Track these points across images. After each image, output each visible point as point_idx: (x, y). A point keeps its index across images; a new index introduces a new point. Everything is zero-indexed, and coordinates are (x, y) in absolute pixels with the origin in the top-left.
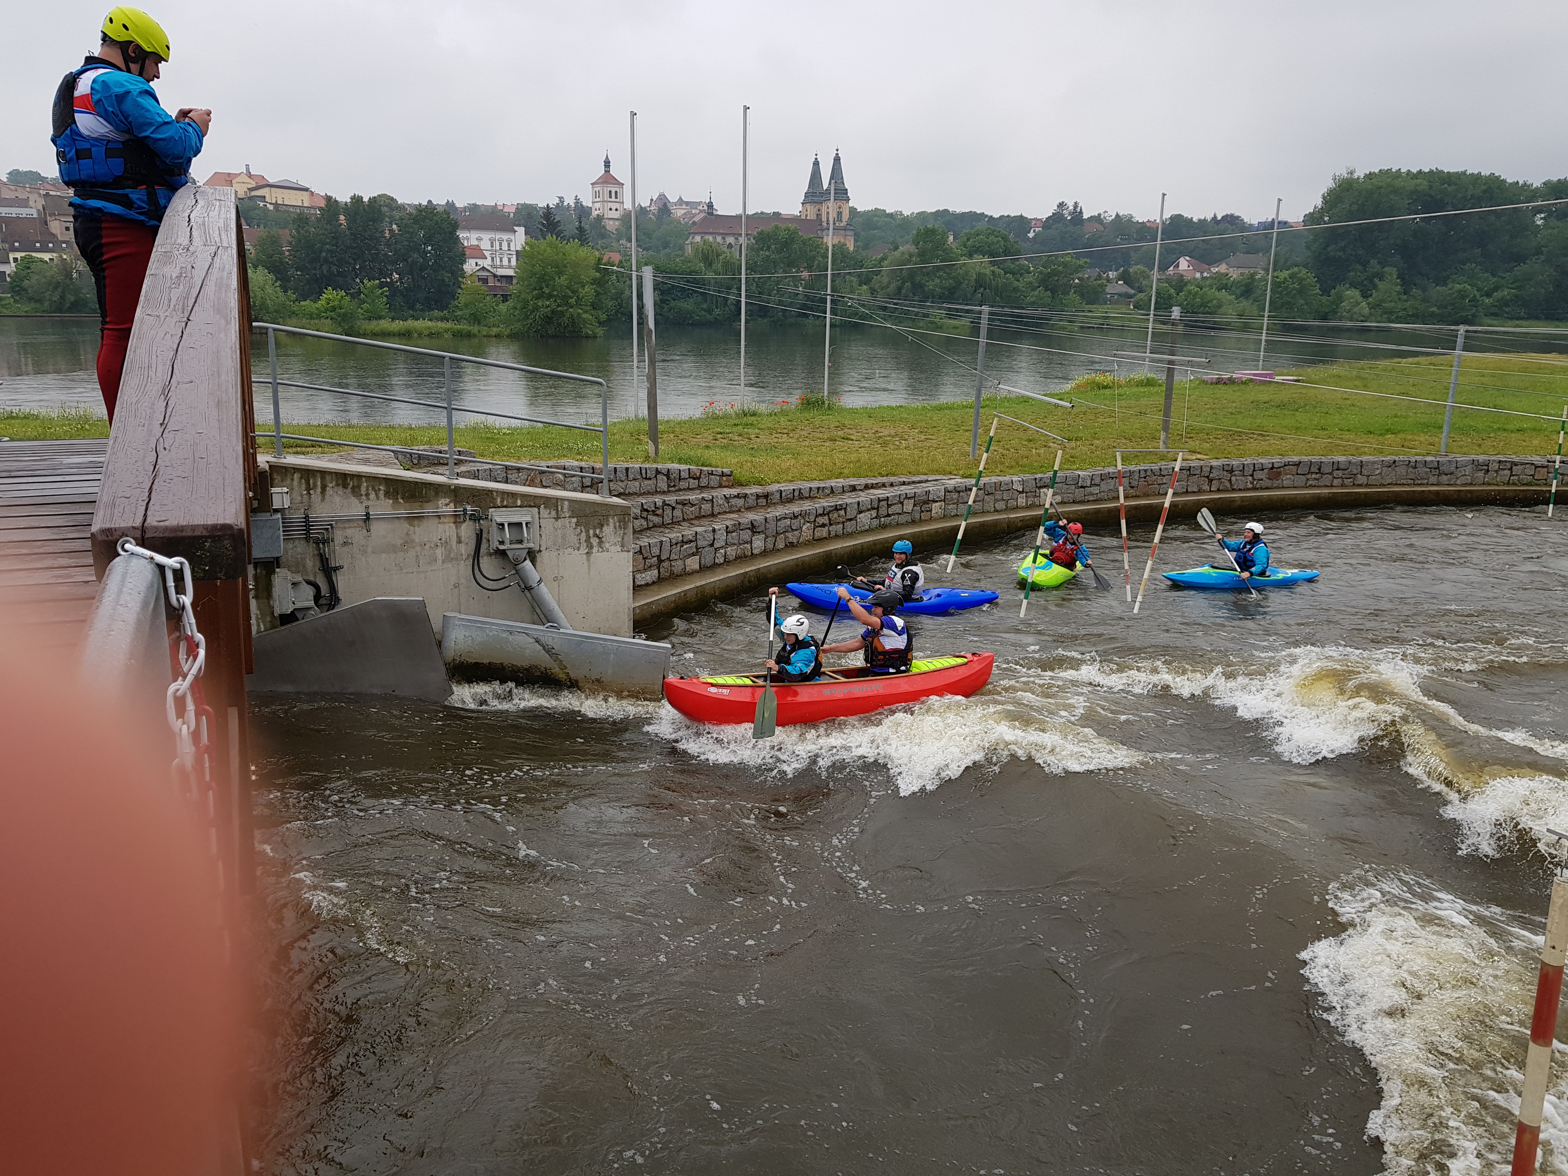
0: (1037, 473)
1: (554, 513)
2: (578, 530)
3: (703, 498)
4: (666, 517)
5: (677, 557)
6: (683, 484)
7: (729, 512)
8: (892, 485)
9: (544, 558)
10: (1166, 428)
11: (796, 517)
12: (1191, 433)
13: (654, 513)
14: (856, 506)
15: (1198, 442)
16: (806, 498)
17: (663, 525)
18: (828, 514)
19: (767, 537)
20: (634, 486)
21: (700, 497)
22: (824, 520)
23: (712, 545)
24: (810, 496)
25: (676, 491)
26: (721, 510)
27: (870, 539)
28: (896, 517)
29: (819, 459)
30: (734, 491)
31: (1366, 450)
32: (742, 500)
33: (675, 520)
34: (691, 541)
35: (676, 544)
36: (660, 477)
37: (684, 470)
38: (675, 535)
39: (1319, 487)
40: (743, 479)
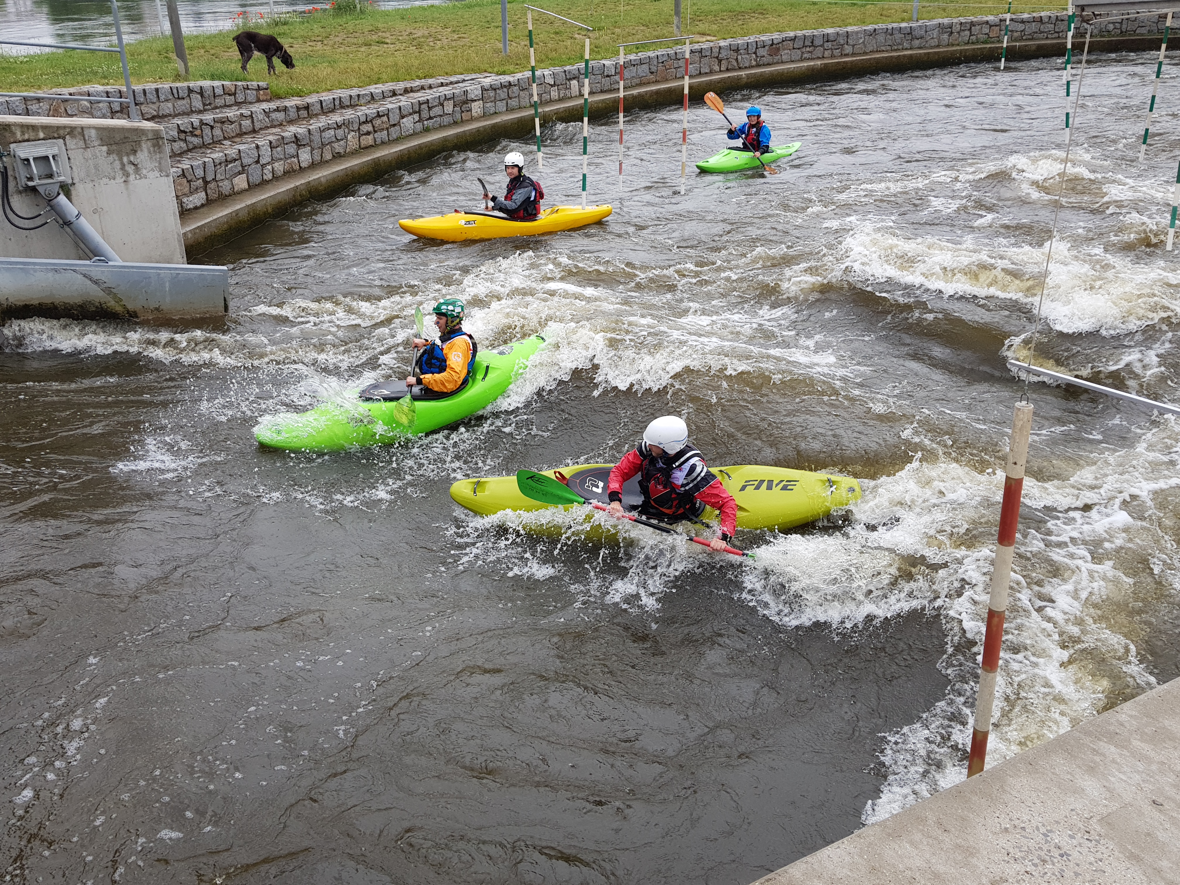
0: (565, 66)
1: (81, 143)
2: (111, 158)
3: (242, 115)
4: (205, 137)
5: (223, 178)
6: (219, 102)
7: (272, 127)
8: (430, 87)
9: (80, 191)
11: (339, 127)
13: (192, 134)
14: (398, 111)
16: (348, 106)
17: (205, 145)
18: (371, 121)
19: (313, 149)
20: (167, 108)
21: (238, 113)
22: (368, 127)
23: (257, 162)
24: (353, 104)
25: (213, 109)
26: (262, 126)
27: (416, 143)
28: (438, 119)
29: (356, 65)
30: (273, 105)
31: (851, 21)
32: (283, 113)
33: (215, 139)
34: (235, 160)
35: (220, 164)
36: (193, 96)
37: (218, 87)
38: (217, 155)
39: (812, 59)
40: (281, 92)
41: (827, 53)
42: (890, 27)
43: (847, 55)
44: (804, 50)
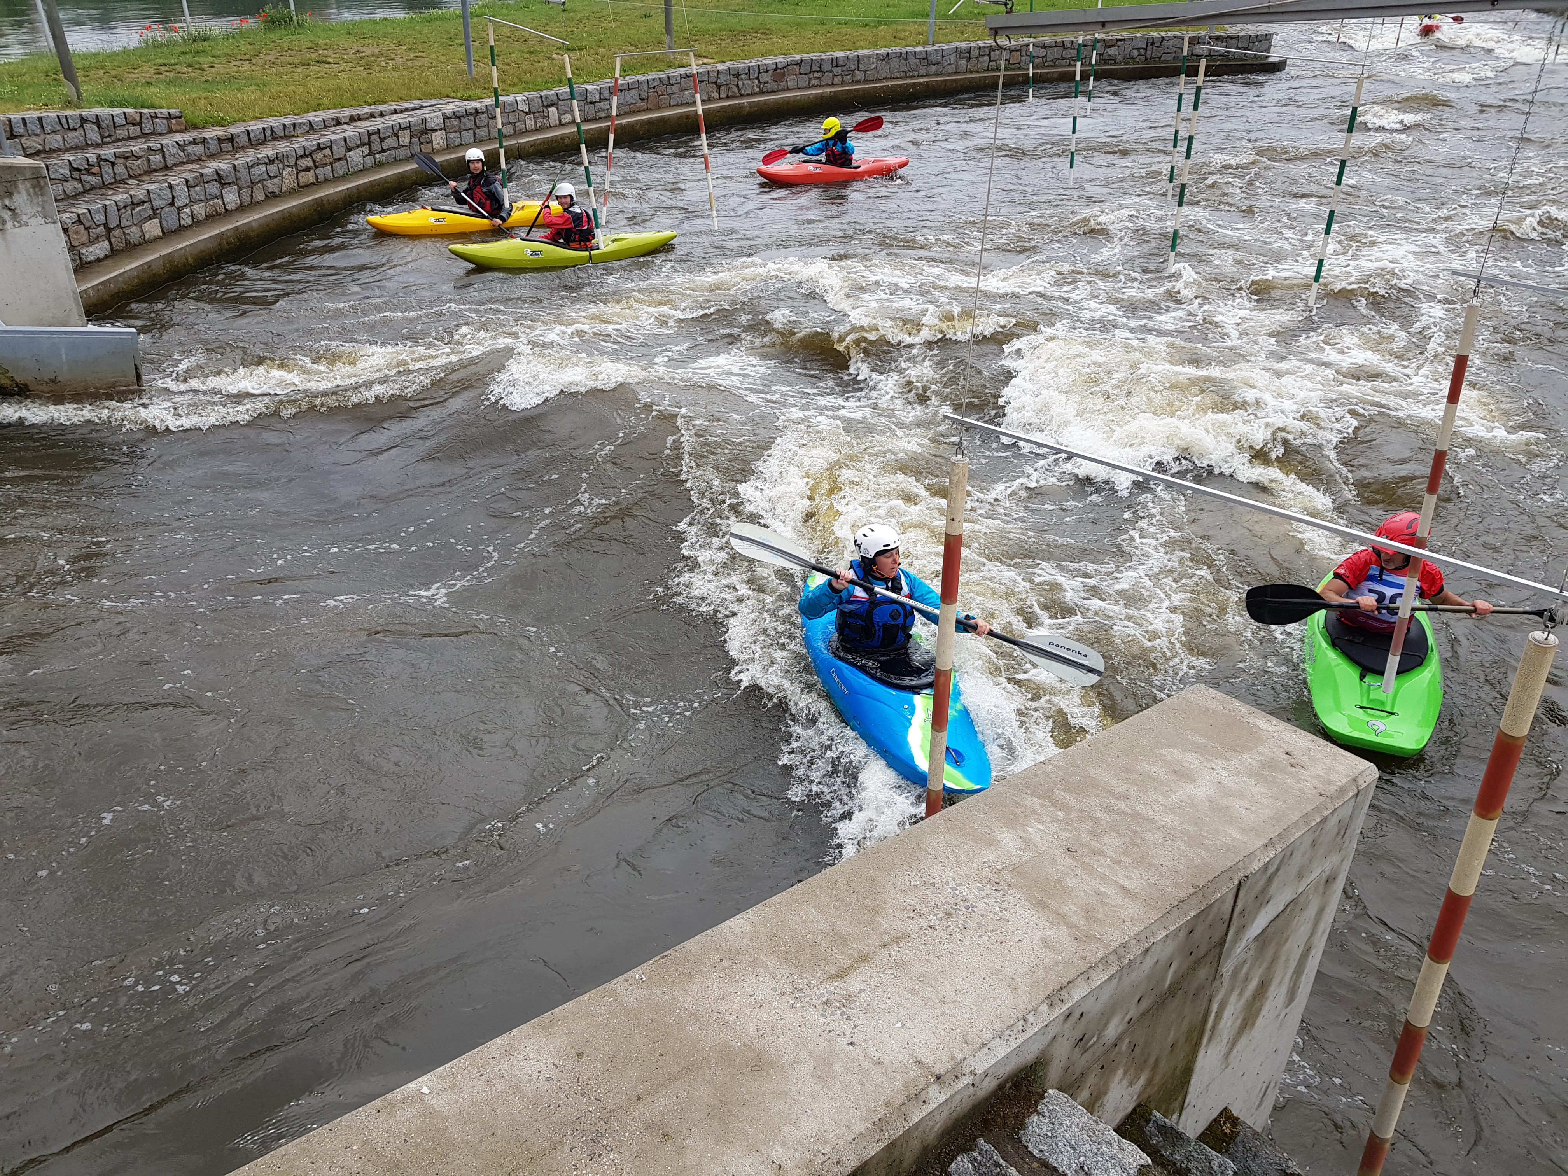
0: (542, 90)
3: (149, 148)
4: (105, 176)
5: (130, 223)
6: (120, 133)
7: (187, 163)
8: (381, 115)
10: (668, 30)
11: (271, 162)
12: (694, 36)
13: (89, 172)
14: (343, 143)
15: (703, 46)
16: (281, 138)
17: (104, 186)
18: (311, 155)
19: (240, 189)
20: (55, 141)
21: (145, 146)
22: (307, 162)
23: (172, 204)
24: (285, 135)
25: (113, 142)
26: (176, 161)
27: (366, 180)
28: (393, 152)
29: (290, 89)
30: (188, 137)
31: (862, 43)
32: (201, 147)
33: (118, 178)
34: (144, 202)
35: (125, 207)
36: (88, 126)
37: (118, 115)
38: (121, 197)
39: (821, 86)
40: (198, 121)
41: (837, 80)
42: (904, 51)
43: (858, 82)
44: (811, 76)
